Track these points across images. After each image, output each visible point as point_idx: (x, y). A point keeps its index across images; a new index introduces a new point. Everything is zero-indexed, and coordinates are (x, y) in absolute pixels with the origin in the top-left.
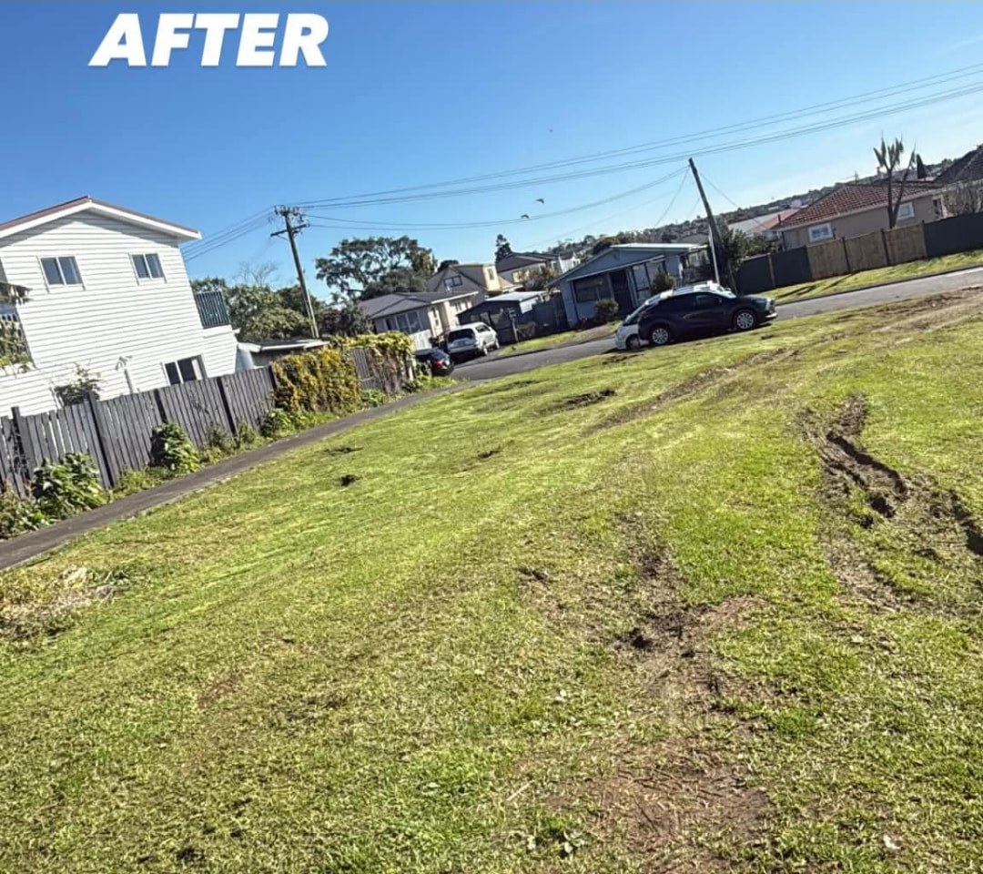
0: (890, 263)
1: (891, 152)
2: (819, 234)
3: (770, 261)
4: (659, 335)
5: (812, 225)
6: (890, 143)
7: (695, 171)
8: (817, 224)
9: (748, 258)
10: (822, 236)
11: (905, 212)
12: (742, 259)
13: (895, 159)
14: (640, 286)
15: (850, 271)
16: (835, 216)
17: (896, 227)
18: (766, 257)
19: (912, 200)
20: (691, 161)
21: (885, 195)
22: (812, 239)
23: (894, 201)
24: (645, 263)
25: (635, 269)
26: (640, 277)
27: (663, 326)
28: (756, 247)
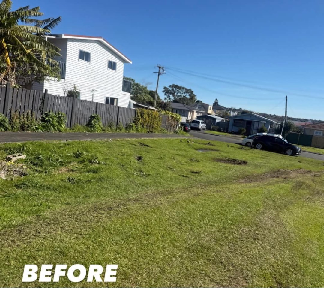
3: (299, 136)
4: (259, 145)
7: (287, 100)
8: (318, 130)
9: (292, 132)
10: (318, 134)
14: (254, 128)
18: (299, 134)
20: (287, 97)
22: (315, 134)
24: (259, 122)
25: (255, 122)
26: (256, 125)
27: (261, 143)
28: (296, 130)
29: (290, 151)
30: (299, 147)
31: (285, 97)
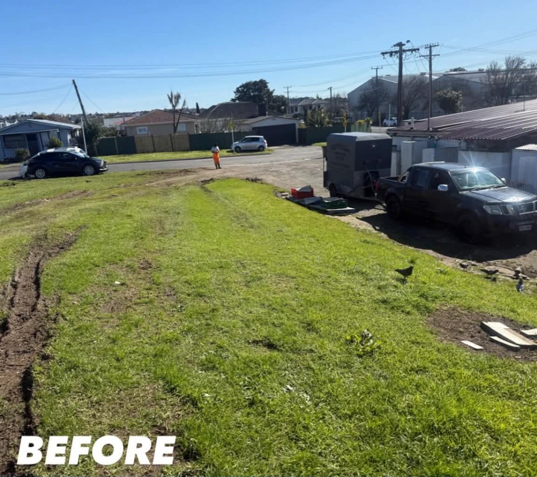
0: (174, 150)
1: (175, 98)
2: (141, 132)
3: (116, 141)
4: (39, 173)
5: (139, 126)
6: (175, 94)
7: (76, 87)
8: (141, 126)
9: (104, 137)
10: (143, 133)
11: (181, 128)
12: (101, 138)
13: (177, 102)
15: (154, 151)
16: (149, 124)
17: (176, 134)
18: (114, 138)
19: (186, 123)
20: (74, 81)
21: (172, 117)
22: (138, 133)
23: (176, 121)
24: (48, 132)
25: (42, 134)
26: (45, 139)
27: (43, 168)
28: (110, 132)
29: (89, 169)
30: (102, 160)
31: (72, 82)
